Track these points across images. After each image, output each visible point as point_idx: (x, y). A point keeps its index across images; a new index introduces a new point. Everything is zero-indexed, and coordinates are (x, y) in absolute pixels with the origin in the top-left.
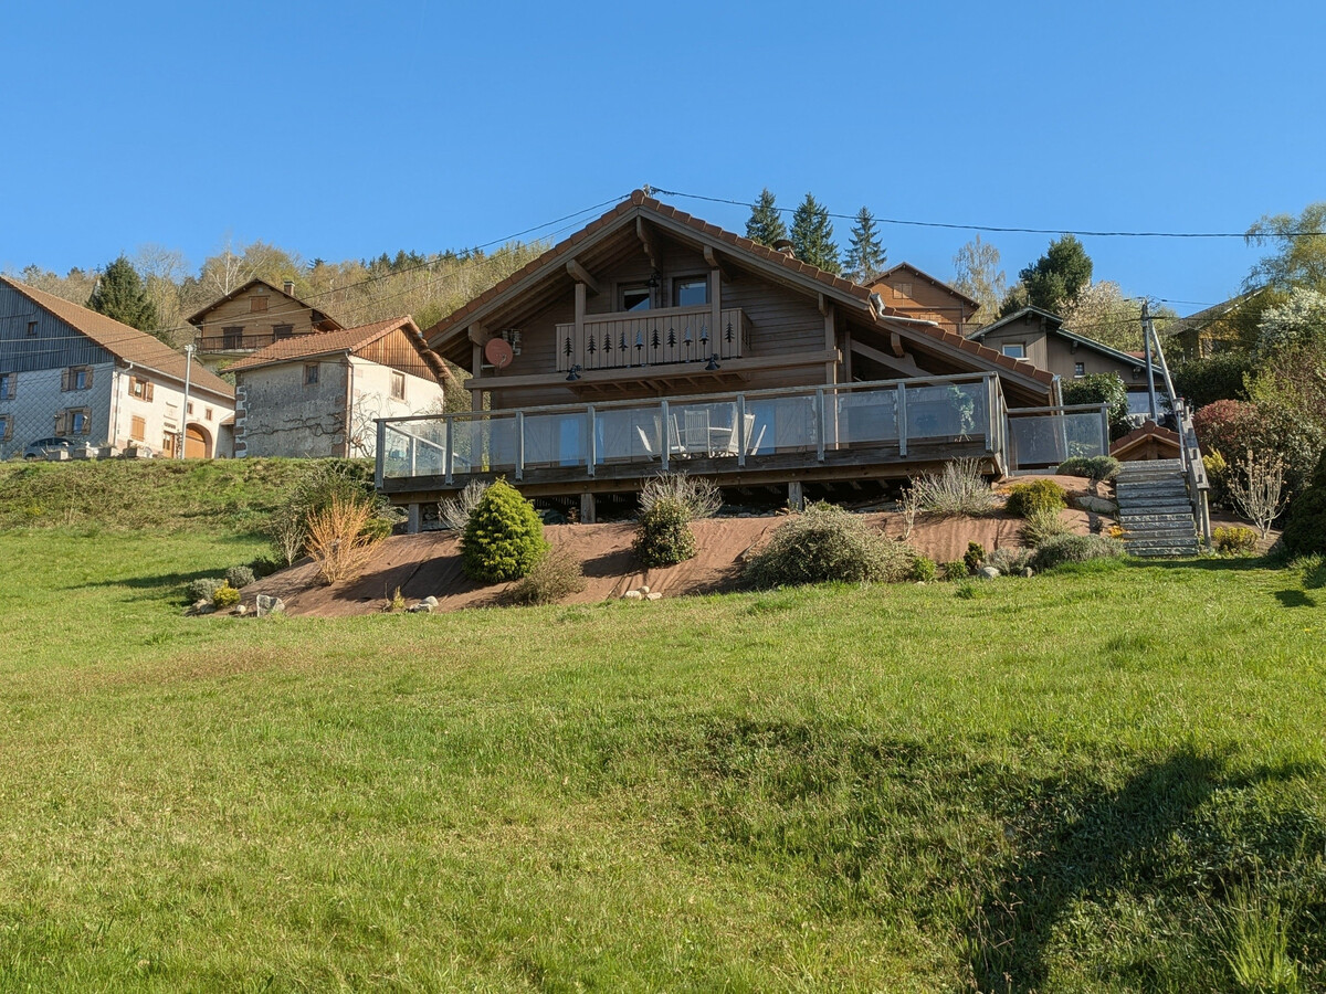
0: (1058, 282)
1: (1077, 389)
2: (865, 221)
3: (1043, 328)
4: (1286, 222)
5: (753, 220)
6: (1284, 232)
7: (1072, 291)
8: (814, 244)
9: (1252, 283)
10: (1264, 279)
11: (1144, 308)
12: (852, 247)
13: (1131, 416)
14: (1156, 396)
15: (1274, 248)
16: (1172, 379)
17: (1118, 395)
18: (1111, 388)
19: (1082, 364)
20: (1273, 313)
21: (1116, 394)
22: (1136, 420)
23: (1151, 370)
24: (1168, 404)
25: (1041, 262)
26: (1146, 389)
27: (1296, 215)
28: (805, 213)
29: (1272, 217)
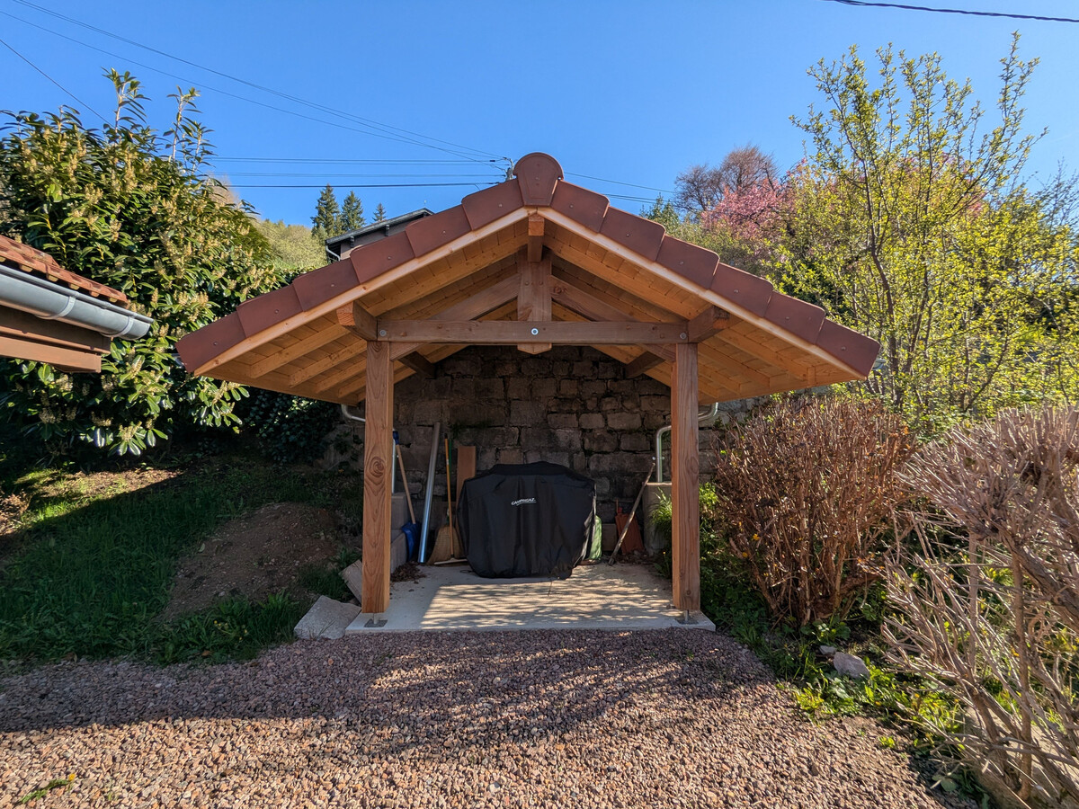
5: (322, 199)
8: (353, 215)
28: (349, 201)
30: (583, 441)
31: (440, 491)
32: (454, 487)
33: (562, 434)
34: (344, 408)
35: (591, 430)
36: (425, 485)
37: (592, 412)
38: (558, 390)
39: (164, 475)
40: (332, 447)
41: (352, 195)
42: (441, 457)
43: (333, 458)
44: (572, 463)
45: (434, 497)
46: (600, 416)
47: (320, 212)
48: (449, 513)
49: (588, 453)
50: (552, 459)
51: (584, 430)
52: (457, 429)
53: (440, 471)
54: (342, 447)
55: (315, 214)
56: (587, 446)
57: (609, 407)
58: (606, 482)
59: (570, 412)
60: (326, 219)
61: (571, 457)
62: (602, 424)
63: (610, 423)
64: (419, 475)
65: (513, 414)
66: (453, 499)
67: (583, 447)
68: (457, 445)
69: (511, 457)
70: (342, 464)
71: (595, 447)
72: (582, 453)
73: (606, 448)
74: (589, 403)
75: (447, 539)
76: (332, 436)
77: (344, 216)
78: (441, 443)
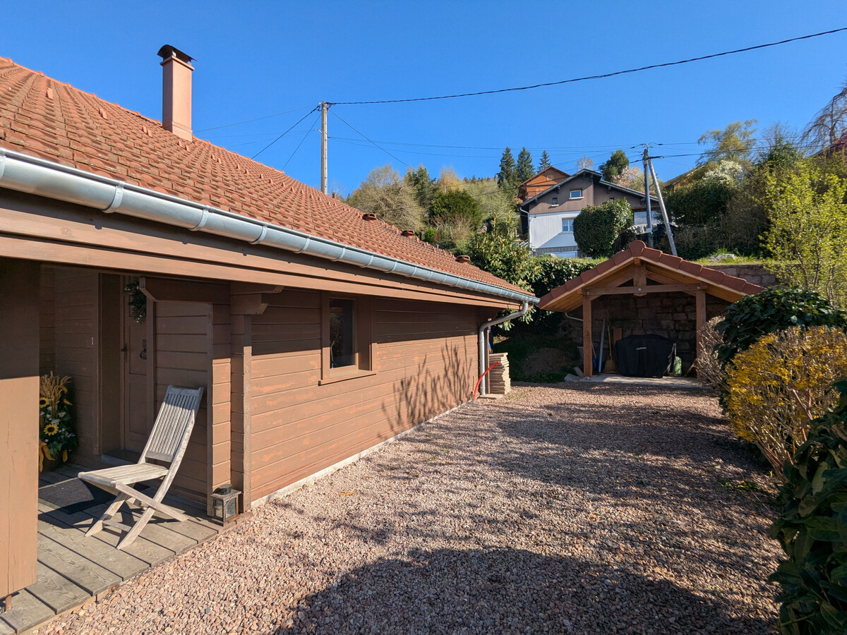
0: (615, 169)
1: (597, 211)
2: (545, 156)
3: (592, 180)
4: (718, 133)
5: (503, 159)
6: (717, 136)
7: (620, 173)
8: (525, 165)
9: (700, 161)
10: (705, 159)
11: (646, 152)
12: (540, 166)
13: (634, 227)
14: (651, 214)
15: (711, 145)
16: (664, 201)
17: (625, 214)
18: (620, 209)
19: (613, 198)
20: (711, 173)
21: (623, 213)
22: (638, 229)
23: (649, 199)
24: (661, 218)
25: (607, 162)
26: (646, 210)
27: (722, 129)
28: (522, 155)
29: (710, 131)
30: (675, 326)
31: (606, 347)
32: (612, 345)
33: (664, 323)
34: (566, 314)
35: (679, 321)
36: (600, 344)
37: (680, 312)
38: (662, 302)
39: (505, 339)
40: (560, 329)
41: (524, 150)
42: (606, 333)
43: (561, 333)
44: (669, 336)
45: (604, 349)
46: (684, 314)
47: (503, 169)
48: (610, 354)
49: (678, 331)
50: (659, 333)
51: (676, 321)
52: (613, 321)
53: (606, 338)
54: (564, 329)
55: (499, 170)
56: (677, 328)
57: (689, 310)
58: (687, 344)
59: (669, 313)
60: (507, 172)
61: (668, 333)
62: (685, 318)
63: (690, 318)
64: (598, 340)
65: (639, 314)
66: (612, 350)
67: (675, 328)
68: (613, 327)
69: (638, 332)
70: (565, 336)
71: (681, 328)
72: (674, 331)
73: (687, 329)
74: (678, 308)
75: (610, 363)
76: (561, 325)
77: (519, 167)
78: (606, 327)
